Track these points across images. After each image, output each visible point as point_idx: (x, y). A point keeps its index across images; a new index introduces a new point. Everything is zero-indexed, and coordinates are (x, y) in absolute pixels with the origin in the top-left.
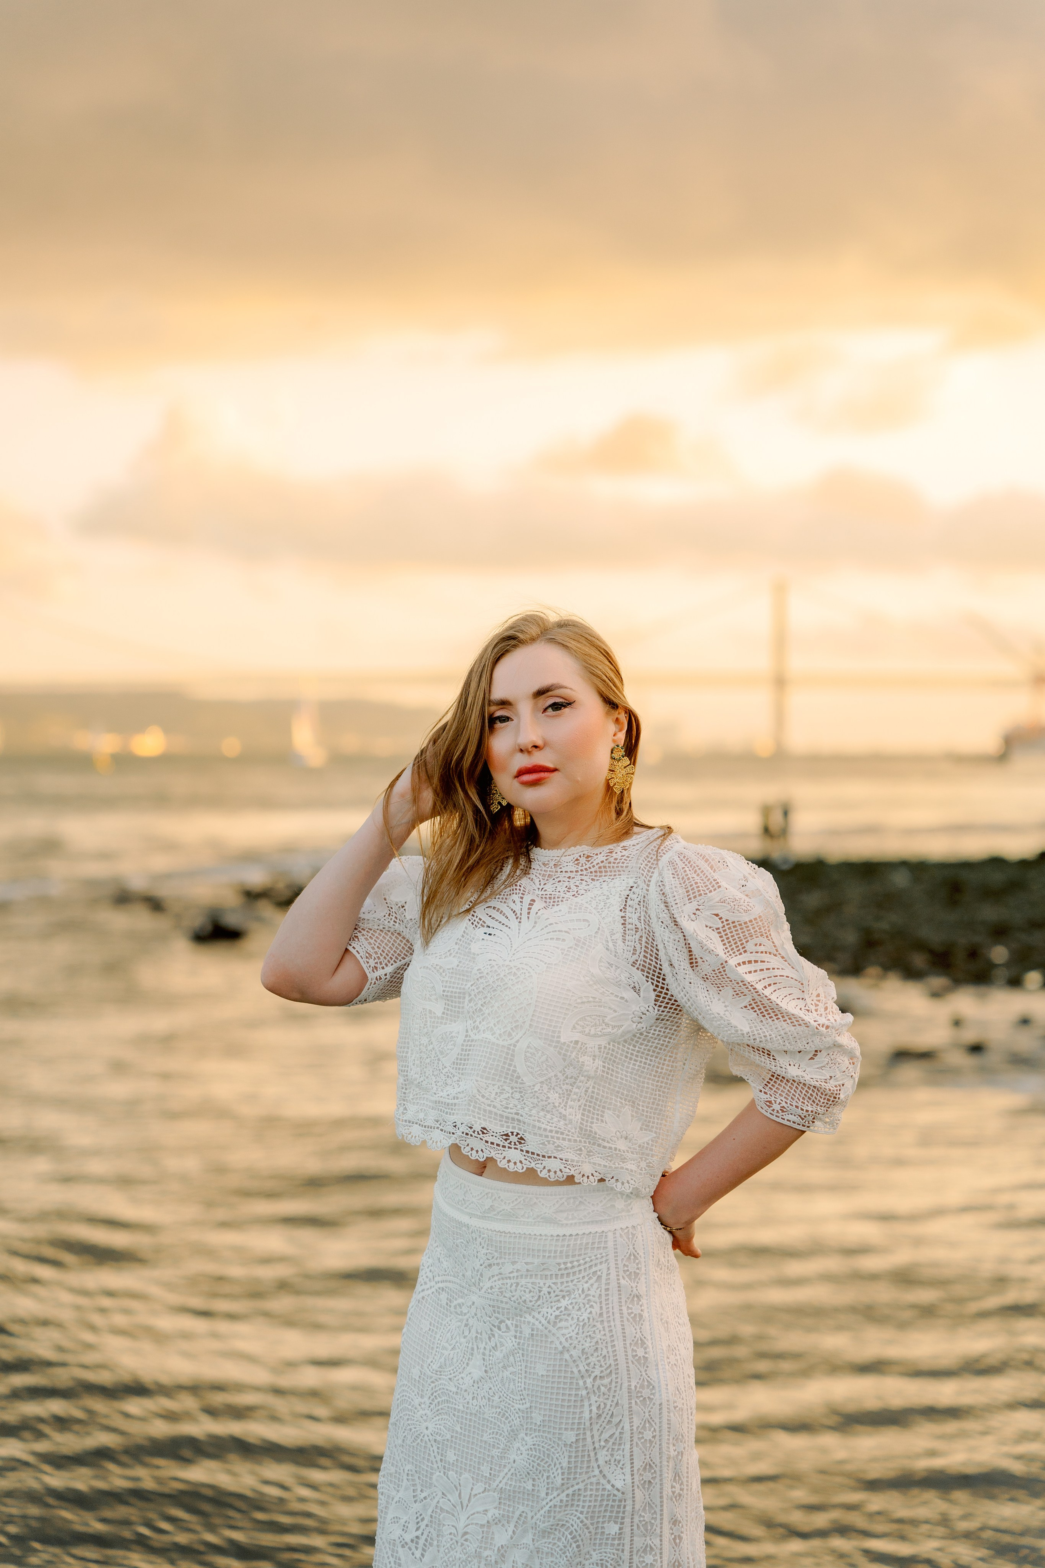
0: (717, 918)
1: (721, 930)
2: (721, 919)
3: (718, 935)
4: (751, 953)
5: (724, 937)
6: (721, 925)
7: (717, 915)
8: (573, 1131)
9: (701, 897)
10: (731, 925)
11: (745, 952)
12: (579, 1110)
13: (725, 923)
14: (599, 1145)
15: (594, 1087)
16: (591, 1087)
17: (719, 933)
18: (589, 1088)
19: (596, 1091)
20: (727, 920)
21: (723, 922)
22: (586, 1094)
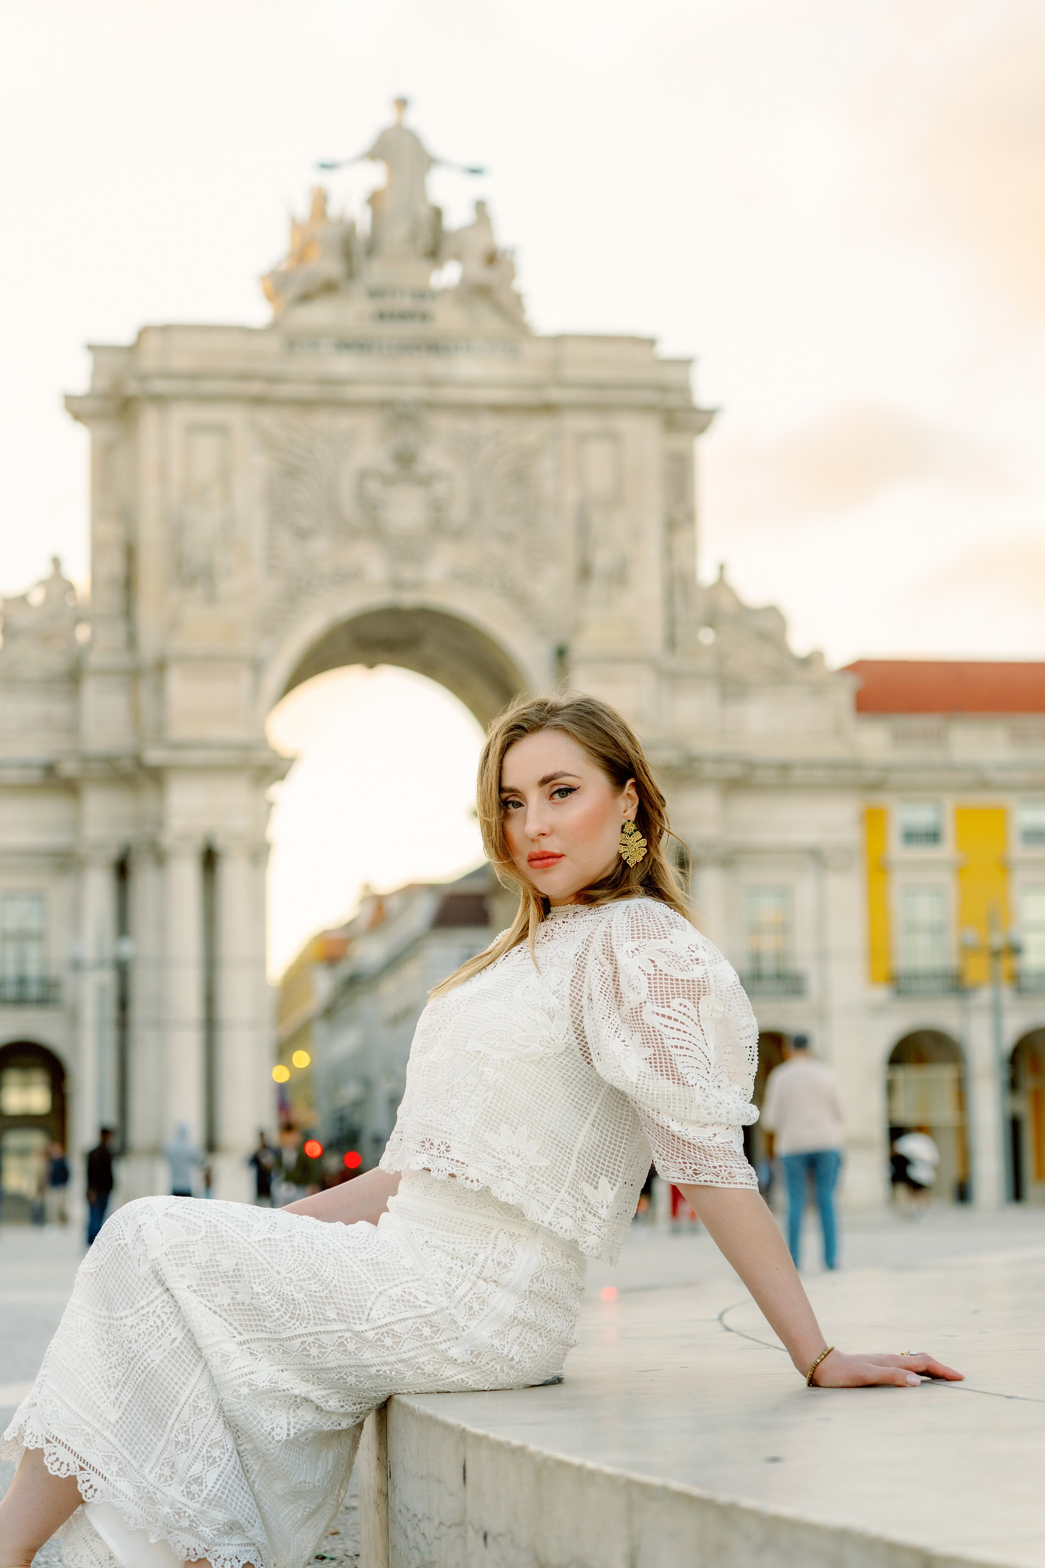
0: (652, 965)
1: (652, 977)
2: (655, 966)
3: (647, 981)
4: (674, 1010)
5: (653, 985)
6: (653, 972)
7: (653, 962)
8: (465, 1135)
9: (644, 940)
10: (663, 977)
11: (669, 1006)
12: (475, 1116)
13: (658, 972)
14: (489, 1154)
15: (493, 1098)
16: (490, 1097)
17: (649, 979)
18: (487, 1098)
19: (495, 1102)
20: (661, 970)
21: (656, 970)
22: (484, 1103)
